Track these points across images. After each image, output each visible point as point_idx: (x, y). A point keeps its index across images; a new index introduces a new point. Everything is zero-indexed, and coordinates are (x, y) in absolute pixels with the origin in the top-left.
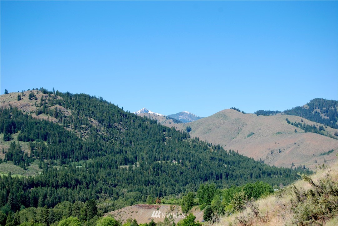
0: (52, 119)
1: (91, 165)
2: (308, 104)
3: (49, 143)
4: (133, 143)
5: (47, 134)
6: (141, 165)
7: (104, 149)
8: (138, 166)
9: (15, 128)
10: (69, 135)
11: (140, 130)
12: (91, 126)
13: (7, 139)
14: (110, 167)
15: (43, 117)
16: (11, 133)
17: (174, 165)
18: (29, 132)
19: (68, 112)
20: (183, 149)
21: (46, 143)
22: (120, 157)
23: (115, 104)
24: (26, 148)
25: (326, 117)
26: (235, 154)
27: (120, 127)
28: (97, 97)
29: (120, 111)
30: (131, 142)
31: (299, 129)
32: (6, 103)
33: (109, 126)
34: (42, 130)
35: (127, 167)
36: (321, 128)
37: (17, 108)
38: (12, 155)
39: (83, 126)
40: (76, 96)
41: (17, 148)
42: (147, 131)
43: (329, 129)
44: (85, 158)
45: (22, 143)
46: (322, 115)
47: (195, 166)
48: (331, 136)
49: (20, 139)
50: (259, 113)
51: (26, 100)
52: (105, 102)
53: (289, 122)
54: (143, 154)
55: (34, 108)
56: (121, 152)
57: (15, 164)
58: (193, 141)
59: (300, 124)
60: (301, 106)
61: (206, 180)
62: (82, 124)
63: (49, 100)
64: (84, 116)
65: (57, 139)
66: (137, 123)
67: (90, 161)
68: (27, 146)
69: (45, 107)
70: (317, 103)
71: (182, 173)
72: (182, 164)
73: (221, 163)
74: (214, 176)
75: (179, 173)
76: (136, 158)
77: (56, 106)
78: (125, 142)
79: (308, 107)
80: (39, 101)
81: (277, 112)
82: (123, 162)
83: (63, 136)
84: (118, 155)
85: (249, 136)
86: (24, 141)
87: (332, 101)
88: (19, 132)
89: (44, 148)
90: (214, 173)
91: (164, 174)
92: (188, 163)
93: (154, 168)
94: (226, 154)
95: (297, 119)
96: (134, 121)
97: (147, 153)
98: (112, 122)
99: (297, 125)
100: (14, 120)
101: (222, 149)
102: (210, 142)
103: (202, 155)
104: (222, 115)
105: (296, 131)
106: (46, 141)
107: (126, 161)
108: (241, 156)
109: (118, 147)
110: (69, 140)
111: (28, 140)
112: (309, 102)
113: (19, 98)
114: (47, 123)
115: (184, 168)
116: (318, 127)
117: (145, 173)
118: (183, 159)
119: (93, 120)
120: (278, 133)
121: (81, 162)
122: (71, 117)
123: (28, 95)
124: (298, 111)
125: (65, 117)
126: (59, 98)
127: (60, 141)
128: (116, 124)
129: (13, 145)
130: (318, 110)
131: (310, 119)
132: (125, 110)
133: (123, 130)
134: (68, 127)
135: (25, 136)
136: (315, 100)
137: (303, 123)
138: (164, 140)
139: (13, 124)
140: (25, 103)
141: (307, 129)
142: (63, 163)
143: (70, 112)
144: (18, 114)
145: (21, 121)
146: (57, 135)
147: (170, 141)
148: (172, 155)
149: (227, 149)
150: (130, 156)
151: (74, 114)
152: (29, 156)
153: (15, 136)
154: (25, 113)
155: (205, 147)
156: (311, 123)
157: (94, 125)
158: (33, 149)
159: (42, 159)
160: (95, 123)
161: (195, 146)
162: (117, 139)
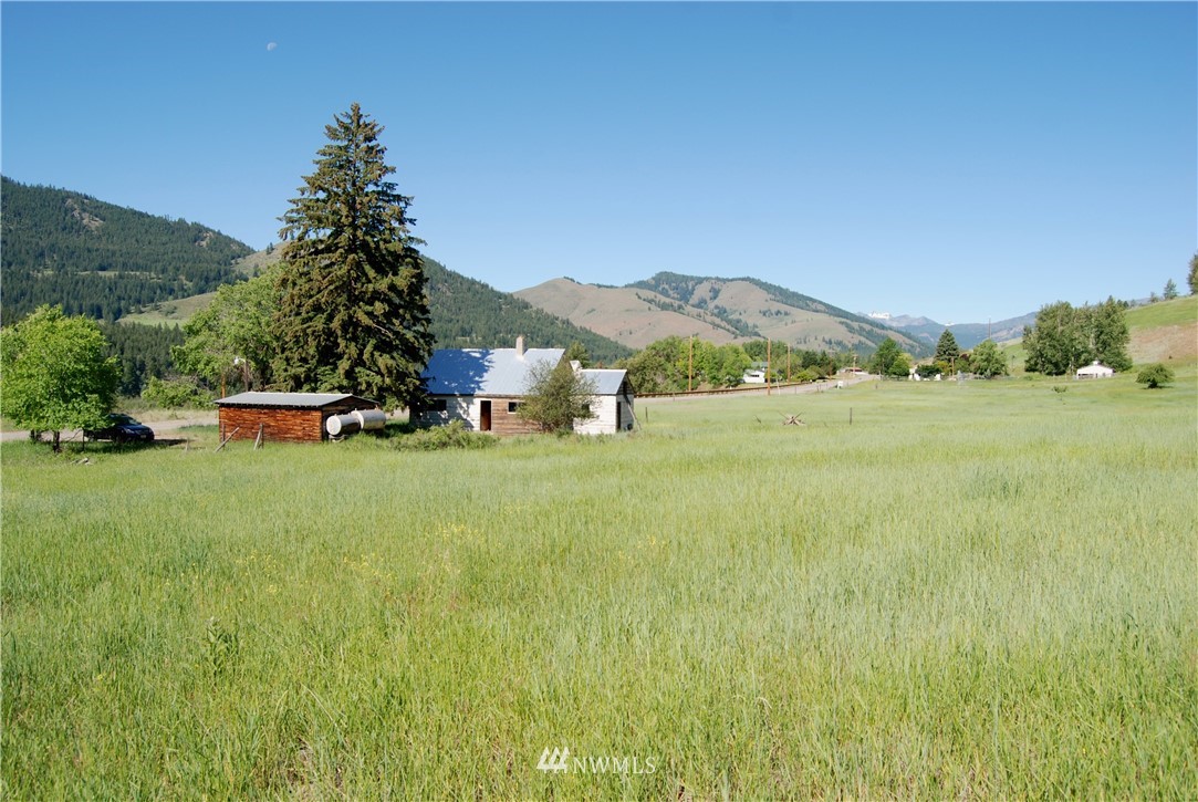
2: (653, 278)
4: (463, 311)
11: (470, 295)
14: (446, 337)
23: (436, 260)
25: (676, 295)
26: (588, 332)
27: (444, 290)
29: (443, 269)
30: (460, 309)
31: (653, 307)
35: (468, 339)
36: (680, 307)
42: (478, 296)
43: (688, 308)
46: (671, 292)
48: (693, 317)
50: (599, 286)
53: (639, 297)
54: (481, 325)
56: (450, 321)
58: (537, 312)
59: (652, 300)
60: (645, 279)
66: (465, 287)
70: (664, 278)
72: (532, 339)
78: (454, 310)
79: (653, 282)
81: (612, 287)
82: (460, 333)
85: (593, 310)
87: (683, 276)
94: (578, 330)
95: (650, 294)
96: (461, 283)
97: (486, 323)
98: (434, 282)
99: (650, 301)
101: (572, 324)
102: (556, 315)
103: (551, 330)
104: (552, 286)
105: (649, 309)
107: (464, 332)
108: (595, 334)
112: (653, 275)
116: (676, 305)
118: (532, 333)
120: (627, 311)
124: (641, 285)
128: (440, 286)
130: (667, 287)
131: (662, 294)
132: (449, 268)
133: (449, 294)
136: (661, 273)
137: (657, 300)
138: (501, 309)
141: (664, 307)
147: (508, 310)
148: (515, 328)
149: (577, 324)
155: (553, 320)
156: (668, 300)
161: (539, 320)
162: (443, 304)
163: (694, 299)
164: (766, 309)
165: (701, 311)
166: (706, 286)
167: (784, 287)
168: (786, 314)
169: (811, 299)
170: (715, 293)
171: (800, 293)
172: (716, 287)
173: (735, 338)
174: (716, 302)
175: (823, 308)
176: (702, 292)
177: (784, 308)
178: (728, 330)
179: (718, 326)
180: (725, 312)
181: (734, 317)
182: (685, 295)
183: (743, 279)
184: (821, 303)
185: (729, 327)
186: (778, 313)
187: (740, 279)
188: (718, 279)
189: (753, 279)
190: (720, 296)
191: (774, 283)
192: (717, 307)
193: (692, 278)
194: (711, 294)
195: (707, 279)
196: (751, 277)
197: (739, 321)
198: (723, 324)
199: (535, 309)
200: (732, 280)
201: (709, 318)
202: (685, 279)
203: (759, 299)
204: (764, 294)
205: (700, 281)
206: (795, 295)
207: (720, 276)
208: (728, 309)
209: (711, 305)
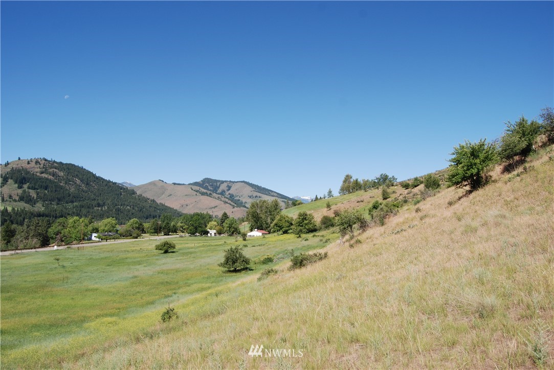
0: (51, 177)
1: (76, 206)
2: (202, 181)
3: (48, 191)
4: (102, 195)
5: (47, 186)
6: (108, 208)
7: (84, 197)
8: (106, 208)
9: (25, 181)
10: (61, 188)
11: (106, 187)
12: (76, 183)
13: (20, 187)
14: (89, 207)
15: (43, 175)
16: (23, 184)
17: (128, 209)
18: (35, 184)
19: (61, 174)
20: (133, 200)
21: (46, 192)
22: (95, 203)
23: (91, 171)
24: (33, 194)
25: (211, 189)
26: (163, 205)
27: (94, 185)
28: (80, 166)
29: (94, 176)
30: (100, 194)
31: (198, 194)
32: (19, 166)
33: (87, 184)
34: (44, 183)
35: (100, 208)
36: (210, 194)
37: (26, 169)
38: (23, 198)
39: (71, 183)
40: (66, 164)
41: (27, 193)
42: (110, 188)
43: (214, 195)
44: (72, 202)
45: (30, 191)
46: (209, 187)
47: (141, 210)
48: (216, 198)
49: (29, 188)
50: (175, 184)
51: (33, 164)
52: (85, 169)
53: (192, 189)
54: (109, 202)
55: (39, 170)
56: (95, 199)
57: (26, 203)
58: (139, 196)
59: (198, 191)
60: (198, 181)
61: (147, 218)
62: (70, 181)
63: (49, 165)
64: (71, 176)
65: (54, 189)
66: (105, 183)
67: (75, 204)
68: (33, 193)
69: (46, 170)
70: (207, 180)
71: (133, 214)
72: (133, 209)
73: (156, 209)
74: (152, 216)
75: (131, 214)
76: (104, 203)
77: (53, 169)
78: (97, 194)
79: (202, 182)
80: (42, 166)
81: (184, 184)
82: (97, 206)
83: (58, 188)
84: (93, 201)
85: (169, 196)
86: (32, 189)
87: (215, 180)
88: (28, 184)
89: (45, 194)
90: (152, 214)
91: (122, 214)
92: (136, 209)
93: (116, 210)
94: (158, 204)
95: (197, 188)
96: (103, 182)
97: (112, 201)
98: (89, 182)
99: (197, 191)
100: (25, 176)
101: (156, 202)
102: (148, 197)
103: (144, 204)
104: (153, 184)
105: (196, 195)
106: (46, 190)
107: (99, 205)
108: (166, 206)
109: (93, 196)
110: (62, 191)
111: (35, 189)
112: (202, 179)
113: (28, 163)
114: (47, 179)
115: (134, 211)
117: (111, 212)
118: (133, 206)
119: (77, 180)
120: (186, 195)
121: (70, 204)
122: (63, 177)
123: (34, 161)
124: (196, 184)
125: (59, 176)
126: (55, 164)
127: (56, 191)
128: (91, 183)
129: (24, 191)
130: (207, 185)
131: (204, 188)
132: (97, 175)
134: (61, 182)
135: (32, 186)
136: (205, 179)
137: (200, 191)
138: (121, 194)
139: (24, 178)
140: (32, 166)
141: (203, 194)
142: (58, 204)
143: (62, 174)
144: (27, 172)
145: (30, 177)
146: (54, 187)
147: (124, 195)
148: (126, 203)
149: (158, 202)
150: (101, 203)
151: (65, 175)
152: (35, 198)
153: (25, 186)
154: (32, 173)
155: (146, 200)
156: (205, 191)
157: (78, 183)
158: (38, 194)
159: (44, 201)
160: (78, 181)
161: (140, 199)
162: (92, 192)
163: (219, 191)
164: (250, 195)
165: (220, 196)
166: (225, 184)
167: (259, 185)
168: (260, 197)
169: (271, 191)
170: (229, 188)
171: (266, 188)
172: (230, 185)
173: (233, 208)
174: (229, 192)
175: (276, 195)
176: (223, 187)
177: (259, 194)
178: (231, 205)
179: (227, 203)
180: (233, 196)
181: (237, 198)
182: (215, 189)
183: (242, 182)
184: (275, 192)
185: (232, 203)
186: (256, 197)
187: (240, 182)
188: (230, 181)
189: (246, 182)
190: (231, 189)
191: (255, 184)
192: (229, 194)
193: (219, 181)
194: (227, 188)
195: (226, 181)
196: (245, 181)
197: (239, 200)
198: (229, 202)
199: (138, 194)
200: (237, 182)
201: (223, 199)
202: (216, 181)
203: (248, 190)
204: (250, 189)
205: (223, 182)
206: (264, 189)
207: (232, 180)
208: (234, 195)
209: (227, 193)
